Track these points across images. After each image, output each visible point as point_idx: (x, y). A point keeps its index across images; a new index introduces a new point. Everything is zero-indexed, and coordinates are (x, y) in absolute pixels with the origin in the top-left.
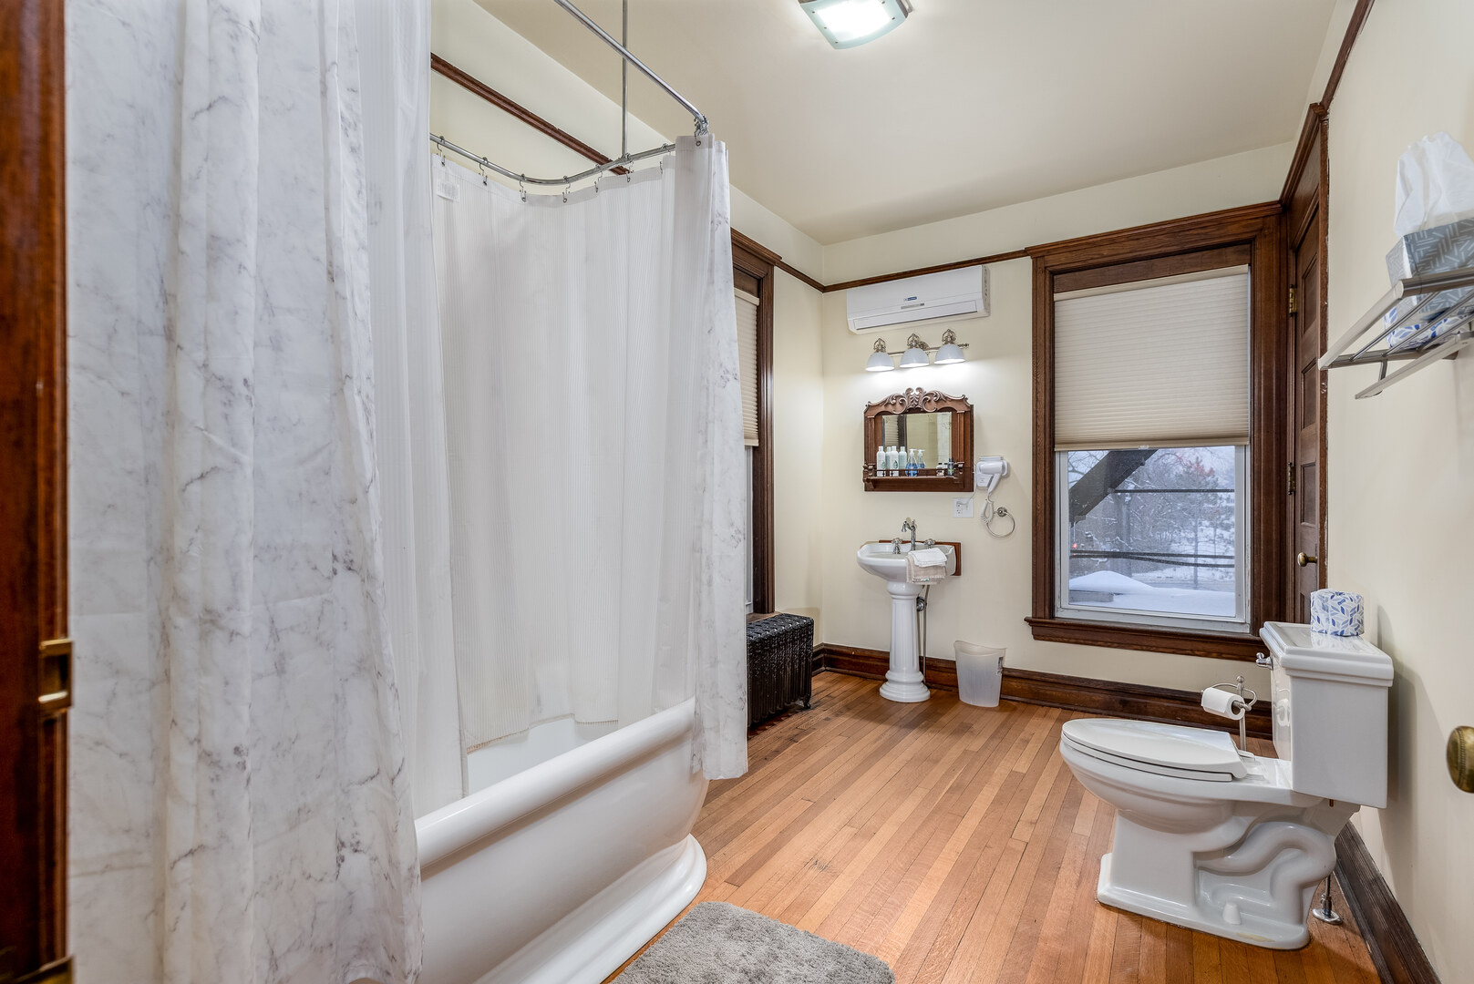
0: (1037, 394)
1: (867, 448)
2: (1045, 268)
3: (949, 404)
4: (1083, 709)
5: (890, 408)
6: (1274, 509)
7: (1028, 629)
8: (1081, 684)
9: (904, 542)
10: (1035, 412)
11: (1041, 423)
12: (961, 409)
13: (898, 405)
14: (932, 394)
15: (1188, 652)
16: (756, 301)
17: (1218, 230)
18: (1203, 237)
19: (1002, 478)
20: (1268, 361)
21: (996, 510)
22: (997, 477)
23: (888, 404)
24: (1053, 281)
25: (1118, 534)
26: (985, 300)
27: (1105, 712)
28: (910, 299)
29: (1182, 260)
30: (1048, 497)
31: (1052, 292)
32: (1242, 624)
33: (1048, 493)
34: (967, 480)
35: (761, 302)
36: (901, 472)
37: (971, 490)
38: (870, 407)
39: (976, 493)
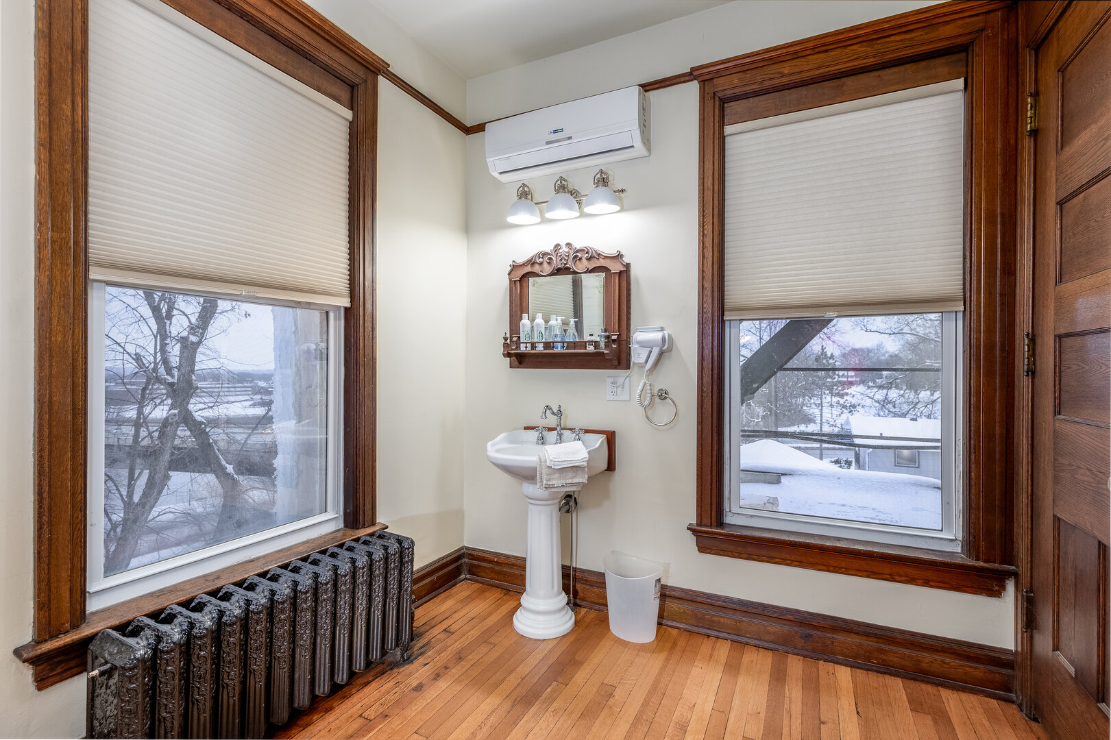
0: (703, 249)
1: (511, 316)
2: (714, 94)
3: (602, 262)
4: (757, 642)
5: (537, 269)
6: (998, 394)
7: (691, 540)
8: (754, 611)
9: (550, 429)
10: (702, 272)
11: (708, 285)
12: (616, 267)
13: (545, 265)
14: (582, 250)
15: (885, 576)
16: (348, 114)
17: (927, 34)
18: (908, 43)
19: (661, 354)
20: (991, 201)
21: (656, 392)
22: (656, 351)
23: (534, 263)
24: (723, 111)
25: (768, 401)
26: (643, 132)
27: (782, 648)
28: (555, 132)
29: (879, 76)
30: (716, 376)
31: (722, 124)
32: (952, 540)
33: (715, 372)
34: (624, 356)
35: (355, 116)
36: (547, 345)
37: (628, 367)
38: (514, 267)
39: (634, 370)
